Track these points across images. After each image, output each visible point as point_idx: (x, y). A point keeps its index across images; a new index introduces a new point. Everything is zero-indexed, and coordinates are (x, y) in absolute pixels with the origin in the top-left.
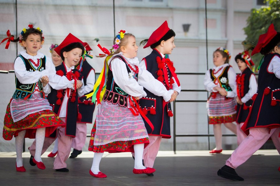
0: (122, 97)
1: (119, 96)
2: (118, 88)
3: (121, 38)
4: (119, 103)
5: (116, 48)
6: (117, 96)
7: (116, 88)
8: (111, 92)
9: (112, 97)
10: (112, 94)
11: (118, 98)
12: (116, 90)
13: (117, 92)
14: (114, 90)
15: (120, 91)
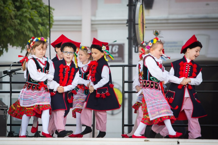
0: (156, 84)
1: (154, 83)
2: (152, 77)
3: (153, 43)
4: (155, 88)
5: (148, 48)
6: (152, 83)
7: (151, 77)
8: (148, 81)
9: (149, 84)
10: (148, 82)
11: (153, 84)
12: (151, 79)
13: (152, 81)
14: (150, 80)
15: (154, 80)
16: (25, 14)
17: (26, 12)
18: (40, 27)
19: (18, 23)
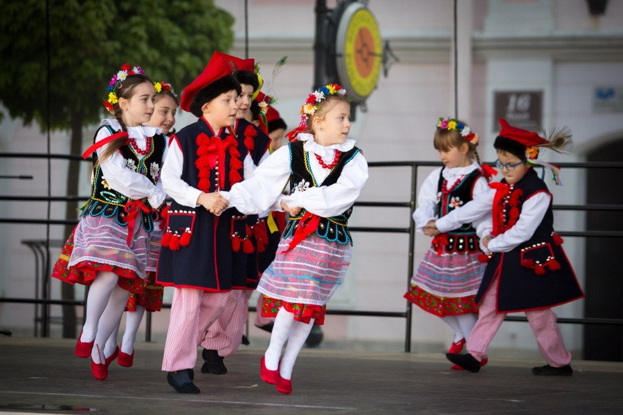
16: (135, 30)
17: (137, 24)
18: (185, 58)
19: (116, 50)
